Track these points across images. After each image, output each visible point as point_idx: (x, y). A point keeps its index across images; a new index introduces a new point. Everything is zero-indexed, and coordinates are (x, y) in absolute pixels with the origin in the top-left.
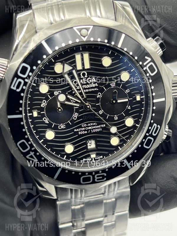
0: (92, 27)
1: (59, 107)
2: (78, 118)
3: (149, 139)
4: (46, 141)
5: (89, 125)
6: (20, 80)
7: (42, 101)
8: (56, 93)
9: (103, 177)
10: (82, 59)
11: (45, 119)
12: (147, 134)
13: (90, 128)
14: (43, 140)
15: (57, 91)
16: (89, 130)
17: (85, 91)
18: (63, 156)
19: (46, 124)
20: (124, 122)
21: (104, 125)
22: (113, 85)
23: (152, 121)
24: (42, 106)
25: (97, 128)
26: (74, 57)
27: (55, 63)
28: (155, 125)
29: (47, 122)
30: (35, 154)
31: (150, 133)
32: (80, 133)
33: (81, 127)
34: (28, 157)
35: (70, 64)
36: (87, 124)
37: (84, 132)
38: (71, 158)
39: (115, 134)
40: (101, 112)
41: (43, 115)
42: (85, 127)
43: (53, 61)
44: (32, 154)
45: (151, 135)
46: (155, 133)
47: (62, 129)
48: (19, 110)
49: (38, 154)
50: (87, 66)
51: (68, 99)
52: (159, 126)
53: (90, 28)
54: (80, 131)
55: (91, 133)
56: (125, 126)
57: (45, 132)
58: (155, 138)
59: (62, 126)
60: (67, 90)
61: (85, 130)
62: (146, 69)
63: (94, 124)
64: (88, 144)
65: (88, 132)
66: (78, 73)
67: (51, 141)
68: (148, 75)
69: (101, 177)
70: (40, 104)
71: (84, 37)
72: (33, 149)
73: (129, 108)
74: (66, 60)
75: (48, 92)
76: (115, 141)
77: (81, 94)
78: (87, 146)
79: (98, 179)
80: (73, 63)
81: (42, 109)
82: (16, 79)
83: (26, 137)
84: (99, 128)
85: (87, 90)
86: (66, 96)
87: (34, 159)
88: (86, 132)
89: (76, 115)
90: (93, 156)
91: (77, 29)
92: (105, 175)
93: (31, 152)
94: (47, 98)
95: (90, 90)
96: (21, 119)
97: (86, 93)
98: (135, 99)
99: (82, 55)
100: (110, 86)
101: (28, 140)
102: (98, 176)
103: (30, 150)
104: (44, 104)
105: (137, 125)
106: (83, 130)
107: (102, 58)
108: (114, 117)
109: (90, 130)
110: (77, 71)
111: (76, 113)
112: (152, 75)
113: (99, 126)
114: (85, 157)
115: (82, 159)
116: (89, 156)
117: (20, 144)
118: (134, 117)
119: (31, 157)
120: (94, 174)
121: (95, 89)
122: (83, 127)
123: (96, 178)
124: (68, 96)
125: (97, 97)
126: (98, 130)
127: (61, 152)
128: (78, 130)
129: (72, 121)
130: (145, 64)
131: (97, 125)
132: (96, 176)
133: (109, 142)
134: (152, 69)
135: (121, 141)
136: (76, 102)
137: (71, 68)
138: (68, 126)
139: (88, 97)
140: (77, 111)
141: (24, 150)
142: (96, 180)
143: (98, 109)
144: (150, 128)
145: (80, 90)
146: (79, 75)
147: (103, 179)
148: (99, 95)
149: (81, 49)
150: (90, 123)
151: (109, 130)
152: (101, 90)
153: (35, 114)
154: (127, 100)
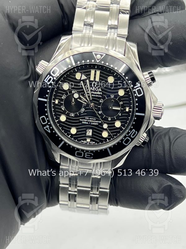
0: (105, 55)
1: (73, 101)
2: (84, 112)
3: (127, 139)
4: (60, 122)
5: (90, 119)
6: (51, 77)
7: (63, 95)
8: (73, 92)
9: (91, 156)
10: (95, 74)
11: (62, 107)
12: (127, 135)
13: (90, 121)
14: (58, 120)
15: (74, 91)
16: (89, 122)
17: (92, 95)
18: (68, 135)
19: (63, 110)
20: (114, 123)
21: (101, 122)
22: (112, 96)
23: (132, 127)
24: (62, 98)
25: (95, 123)
26: (90, 71)
27: (77, 72)
28: (134, 130)
29: (63, 109)
30: (49, 128)
31: (129, 135)
32: (83, 122)
33: (84, 119)
34: (45, 128)
35: (86, 75)
36: (89, 118)
37: (86, 123)
38: (74, 137)
39: (106, 129)
40: (100, 112)
41: (62, 104)
42: (87, 120)
43: (76, 71)
44: (48, 126)
45: (130, 137)
46: (133, 136)
47: (72, 117)
48: (46, 96)
49: (51, 128)
50: (97, 79)
51: (80, 98)
52: (136, 132)
53: (103, 55)
54: (84, 121)
55: (90, 125)
56: (115, 126)
57: (60, 115)
58: (132, 139)
59: (73, 115)
60: (81, 92)
61: (87, 122)
62: (135, 91)
63: (94, 119)
64: (88, 132)
65: (89, 123)
66: (91, 82)
67: (63, 122)
68: (136, 95)
69: (90, 156)
70: (61, 97)
71: (98, 60)
72: (49, 123)
73: (120, 115)
74: (84, 72)
75: (68, 90)
76: (105, 134)
77: (89, 97)
78: (86, 133)
79: (87, 156)
80: (88, 76)
81: (62, 100)
82: (49, 76)
83: (46, 114)
84: (96, 123)
85: (94, 96)
86: (79, 95)
87: (48, 130)
88: (87, 123)
89: (83, 110)
90: (88, 140)
91: (95, 54)
92: (93, 154)
93: (47, 125)
94: (67, 94)
95: (96, 96)
96: (46, 102)
97: (93, 97)
98: (125, 110)
99: (95, 72)
100: (110, 97)
101: (47, 117)
102: (87, 154)
103: (47, 124)
104: (64, 97)
105: (123, 128)
106: (86, 121)
107: (109, 76)
108: (108, 118)
109: (91, 122)
110: (90, 81)
111: (83, 109)
112: (139, 96)
113: (97, 122)
114: (83, 140)
115: (80, 140)
116: (86, 140)
117: (42, 118)
118: (121, 122)
119: (47, 128)
120: (85, 151)
121: (100, 96)
122: (86, 119)
123: (86, 155)
124: (80, 96)
125: (100, 101)
126: (96, 124)
127: (68, 132)
128: (82, 120)
129: (80, 113)
130: (135, 87)
131: (95, 120)
132: (86, 153)
133: (101, 134)
134: (139, 92)
135: (109, 136)
136: (85, 102)
137: (86, 78)
138: (76, 116)
139: (93, 100)
140: (85, 107)
141: (43, 122)
142: (86, 157)
143: (98, 110)
144: (130, 131)
145: (89, 94)
146: (91, 84)
147: (90, 157)
148: (101, 101)
149: (96, 68)
150: (91, 118)
151: (102, 125)
152: (104, 98)
153: (57, 102)
154: (119, 109)
